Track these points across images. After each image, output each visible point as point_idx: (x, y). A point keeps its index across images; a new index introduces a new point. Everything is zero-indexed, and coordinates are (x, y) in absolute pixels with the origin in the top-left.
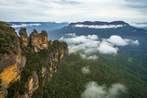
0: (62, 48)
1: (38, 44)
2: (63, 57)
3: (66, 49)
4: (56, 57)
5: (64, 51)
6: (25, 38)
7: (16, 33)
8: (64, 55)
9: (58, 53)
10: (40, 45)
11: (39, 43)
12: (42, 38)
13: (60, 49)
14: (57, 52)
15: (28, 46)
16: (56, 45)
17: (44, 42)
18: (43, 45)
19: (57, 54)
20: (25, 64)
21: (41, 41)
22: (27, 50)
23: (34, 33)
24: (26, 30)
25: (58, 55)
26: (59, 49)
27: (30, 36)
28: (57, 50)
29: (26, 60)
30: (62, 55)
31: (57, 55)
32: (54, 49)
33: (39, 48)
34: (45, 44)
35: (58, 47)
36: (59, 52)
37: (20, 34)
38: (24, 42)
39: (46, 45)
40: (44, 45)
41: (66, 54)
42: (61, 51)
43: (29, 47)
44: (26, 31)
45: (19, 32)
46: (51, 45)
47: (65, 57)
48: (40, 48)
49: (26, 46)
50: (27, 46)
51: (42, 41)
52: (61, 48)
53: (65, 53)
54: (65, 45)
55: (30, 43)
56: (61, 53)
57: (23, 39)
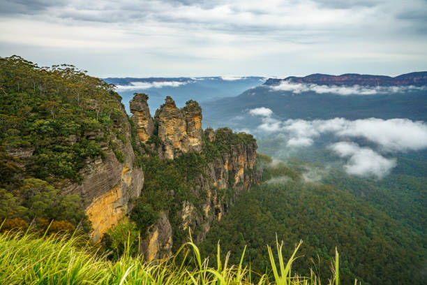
0: (241, 151)
1: (176, 136)
2: (242, 177)
3: (251, 155)
4: (223, 177)
5: (246, 160)
6: (144, 119)
7: (123, 106)
8: (244, 173)
9: (229, 165)
10: (181, 141)
11: (180, 135)
12: (187, 121)
13: (235, 153)
14: (227, 162)
15: (150, 141)
16: (225, 141)
17: (191, 133)
18: (189, 141)
19: (226, 167)
20: (141, 189)
21: (183, 128)
22: (147, 152)
23: (167, 108)
24: (147, 98)
25: (229, 171)
26: (231, 153)
27: (157, 117)
28: (227, 155)
29: (143, 179)
30: (241, 173)
31: (227, 171)
32: (218, 152)
33: (178, 149)
34: (193, 137)
35: (230, 147)
36: (231, 161)
37: (132, 111)
38: (141, 130)
39: (196, 140)
40: (191, 140)
41: (250, 170)
42: (238, 161)
43: (153, 145)
44: (148, 101)
45: (131, 105)
46: (211, 141)
47: (247, 177)
48: (180, 149)
49: (144, 142)
50: (147, 143)
51: (187, 129)
52: (238, 152)
53: (248, 167)
54: (248, 143)
55: (156, 132)
56: (238, 166)
57: (140, 123)
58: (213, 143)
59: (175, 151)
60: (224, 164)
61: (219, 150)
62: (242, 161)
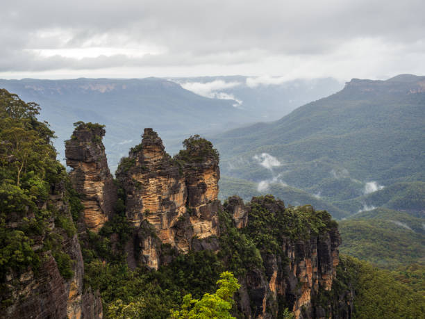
0: (305, 250)
1: (165, 221)
2: (308, 312)
4: (268, 310)
5: (316, 270)
6: (98, 179)
8: (312, 301)
9: (279, 281)
10: (175, 227)
11: (172, 214)
12: (187, 183)
13: (291, 255)
14: (275, 275)
15: (109, 228)
17: (197, 209)
18: (192, 228)
19: (273, 286)
21: (179, 199)
25: (279, 296)
26: (283, 254)
28: (276, 261)
30: (305, 299)
31: (274, 296)
33: (168, 246)
34: (202, 219)
36: (283, 273)
37: (71, 161)
38: (89, 204)
39: (207, 225)
40: (197, 225)
41: (326, 294)
42: (298, 272)
43: (114, 238)
46: (239, 226)
48: (173, 245)
49: (95, 231)
50: (102, 231)
51: (191, 200)
52: (299, 252)
53: (321, 287)
55: (120, 209)
56: (300, 284)
57: (87, 188)
58: (242, 230)
59: (165, 251)
60: (269, 280)
61: (258, 246)
62: (308, 272)
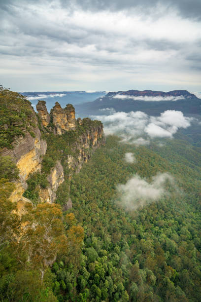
0: (96, 129)
1: (62, 124)
2: (96, 142)
3: (100, 132)
4: (87, 142)
6: (45, 114)
7: (32, 108)
10: (65, 125)
11: (64, 122)
12: (67, 115)
13: (92, 131)
14: (89, 135)
15: (49, 126)
16: (87, 125)
17: (70, 121)
19: (88, 137)
20: (46, 150)
21: (65, 119)
22: (48, 131)
23: (57, 108)
24: (45, 103)
25: (90, 139)
26: (90, 130)
27: (51, 113)
28: (89, 132)
29: (46, 145)
30: (96, 140)
35: (90, 128)
37: (38, 110)
38: (43, 120)
39: (72, 124)
40: (70, 124)
41: (100, 138)
42: (94, 134)
43: (50, 128)
44: (46, 105)
45: (37, 107)
46: (80, 125)
47: (99, 142)
48: (65, 129)
49: (45, 127)
50: (47, 127)
51: (68, 119)
52: (94, 130)
54: (99, 125)
55: (51, 121)
56: (94, 137)
57: (43, 117)
59: (62, 130)
61: (85, 129)
62: (96, 134)
